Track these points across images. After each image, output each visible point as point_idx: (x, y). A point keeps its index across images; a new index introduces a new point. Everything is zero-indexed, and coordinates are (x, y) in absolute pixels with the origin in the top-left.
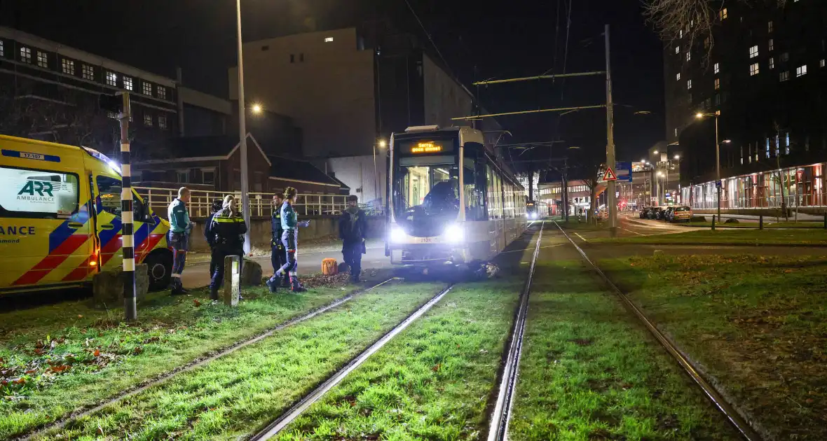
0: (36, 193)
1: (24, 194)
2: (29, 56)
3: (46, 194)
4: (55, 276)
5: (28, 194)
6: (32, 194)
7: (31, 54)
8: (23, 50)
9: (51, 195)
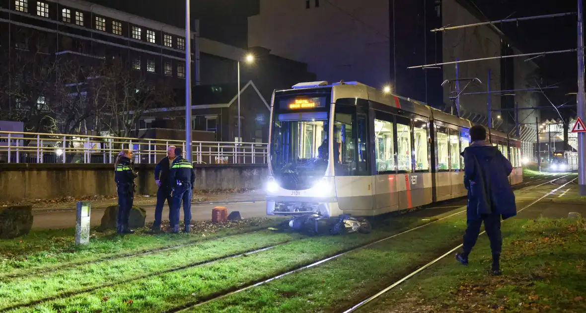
2: (69, 16)
7: (71, 14)
8: (64, 11)
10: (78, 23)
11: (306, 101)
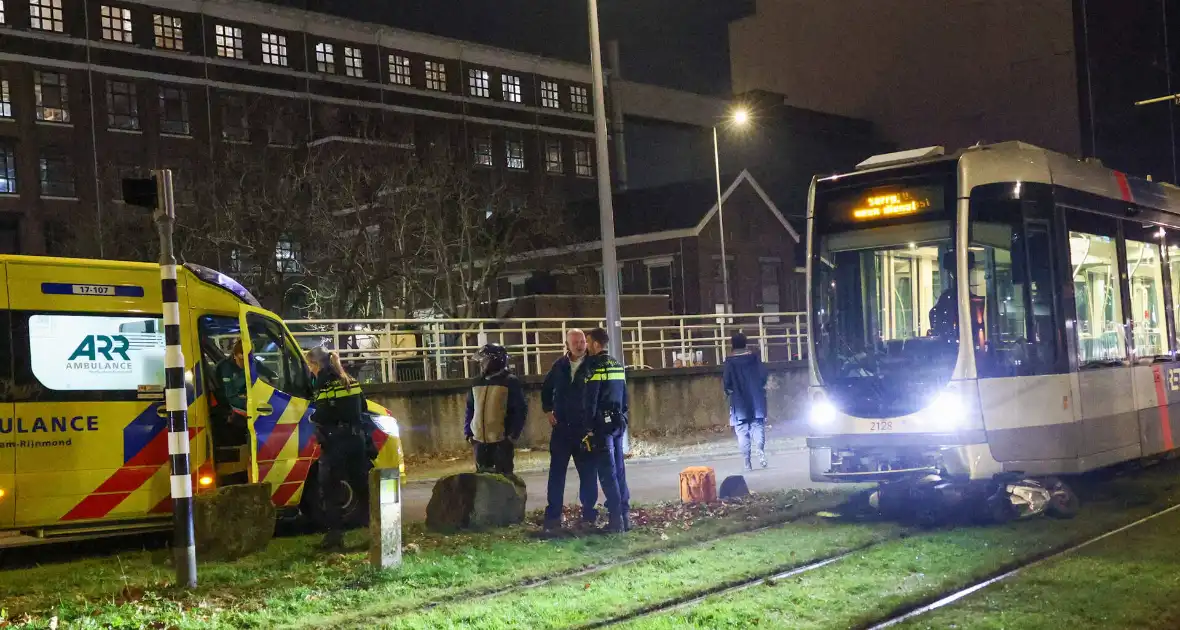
0: (100, 357)
1: (81, 359)
2: (330, 59)
3: (117, 357)
4: (137, 503)
5: (85, 359)
6: (92, 357)
7: (334, 53)
8: (319, 47)
9: (126, 358)
10: (350, 73)
11: (893, 198)
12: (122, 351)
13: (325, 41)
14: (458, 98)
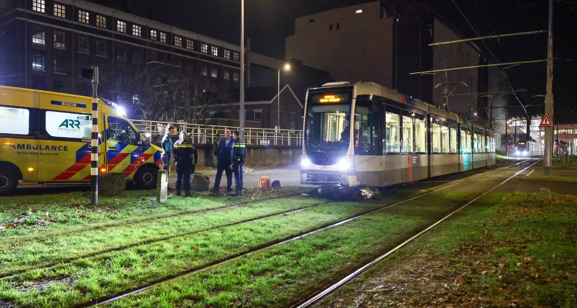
0: (69, 126)
1: (63, 127)
2: (155, 36)
3: (75, 127)
4: (78, 176)
5: (65, 127)
6: (67, 127)
7: (157, 34)
8: (152, 32)
9: (79, 128)
10: (162, 41)
11: (333, 97)
12: (77, 125)
13: (154, 30)
14: (197, 52)
